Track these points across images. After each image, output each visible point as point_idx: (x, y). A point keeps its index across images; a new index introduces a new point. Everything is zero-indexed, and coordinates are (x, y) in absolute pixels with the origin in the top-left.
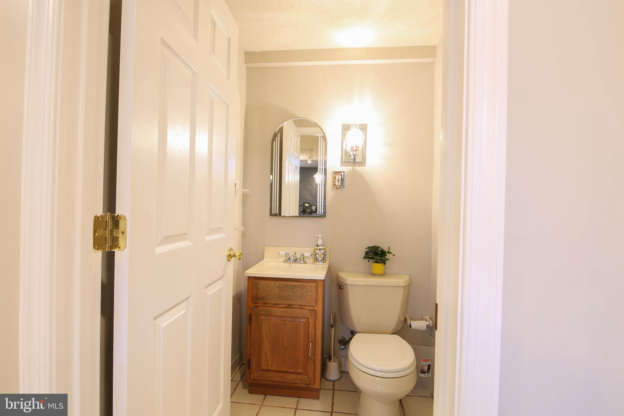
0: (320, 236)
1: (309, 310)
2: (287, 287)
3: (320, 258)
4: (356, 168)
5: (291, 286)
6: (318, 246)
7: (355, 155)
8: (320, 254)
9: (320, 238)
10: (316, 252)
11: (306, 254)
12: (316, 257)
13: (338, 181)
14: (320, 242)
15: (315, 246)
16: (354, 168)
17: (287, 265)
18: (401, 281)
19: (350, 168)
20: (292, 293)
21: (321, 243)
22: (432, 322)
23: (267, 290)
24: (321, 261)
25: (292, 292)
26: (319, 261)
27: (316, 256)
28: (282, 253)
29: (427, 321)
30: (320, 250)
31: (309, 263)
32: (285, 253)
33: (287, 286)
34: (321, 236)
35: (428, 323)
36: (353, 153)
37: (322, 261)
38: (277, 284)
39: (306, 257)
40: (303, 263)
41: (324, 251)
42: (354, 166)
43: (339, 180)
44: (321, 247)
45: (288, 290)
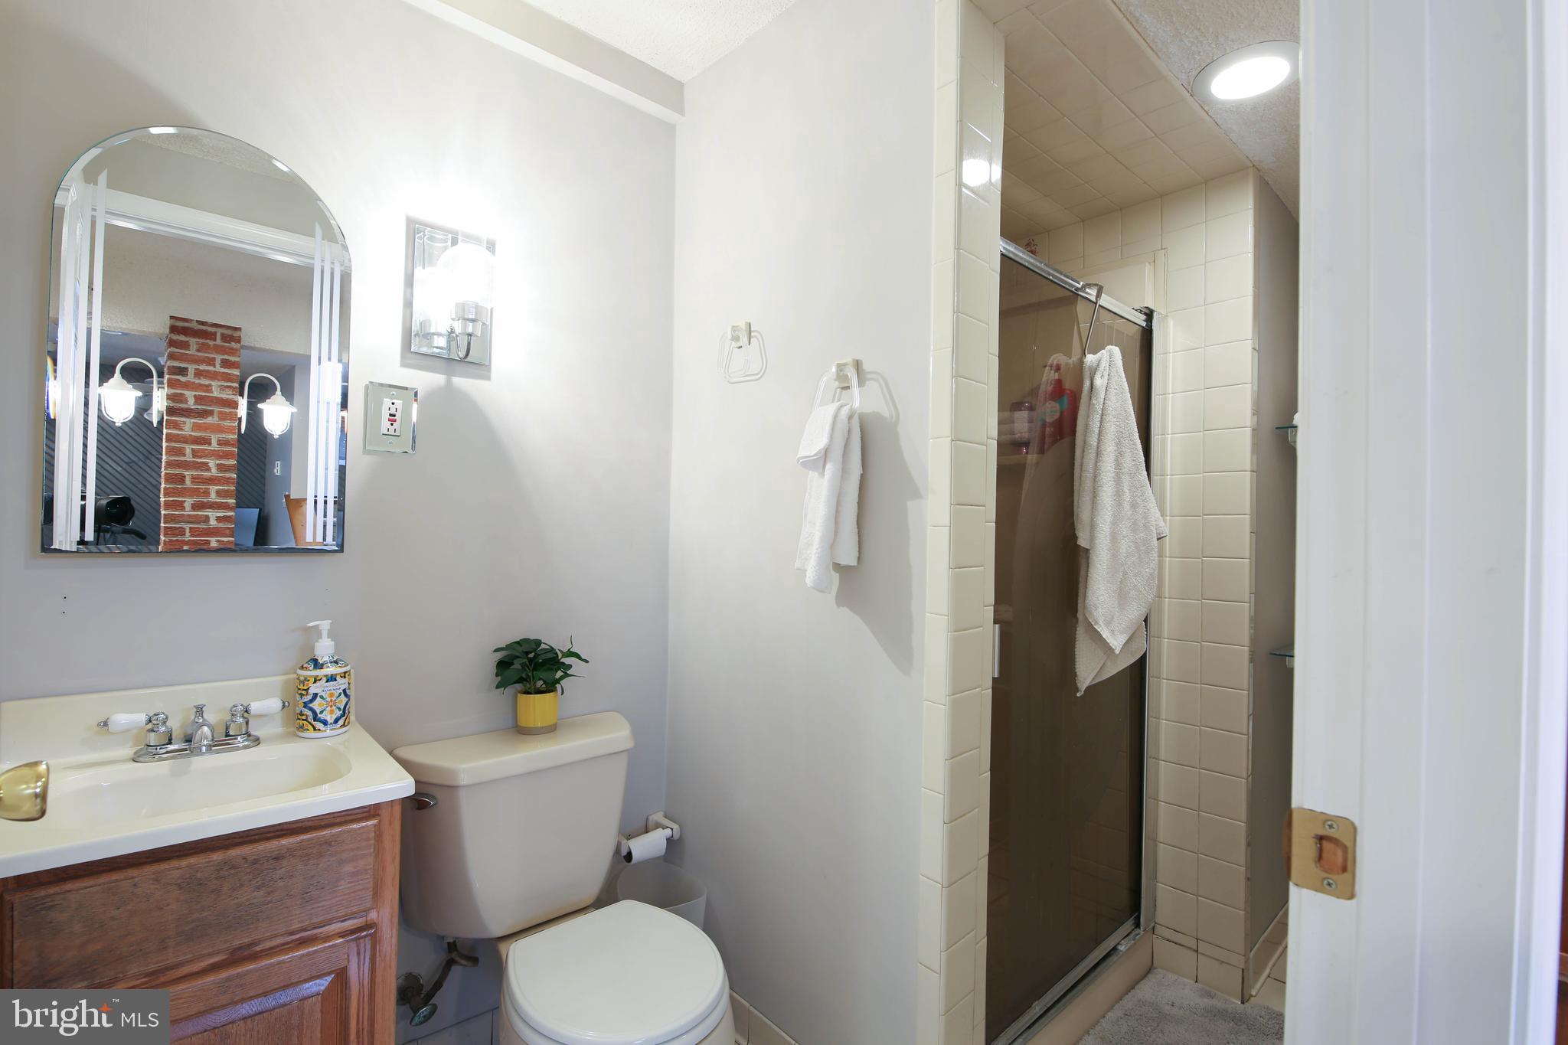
0: (325, 625)
1: (342, 935)
2: (232, 871)
3: (332, 712)
4: (459, 381)
5: (255, 862)
6: (317, 665)
7: (470, 335)
8: (332, 695)
9: (325, 634)
10: (312, 691)
11: (255, 707)
12: (311, 709)
13: (389, 420)
14: (324, 649)
15: (302, 668)
16: (449, 383)
17: (159, 769)
18: (617, 735)
19: (436, 379)
20: (261, 893)
21: (331, 651)
22: (678, 826)
23: (113, 918)
24: (336, 721)
25: (259, 888)
26: (325, 723)
27: (315, 705)
28: (129, 718)
29: (664, 827)
30: (331, 678)
31: (273, 739)
32: (142, 718)
33: (233, 867)
34: (328, 627)
35: (668, 832)
36: (465, 327)
37: (341, 722)
38: (176, 873)
39: (260, 716)
40: (246, 747)
41: (346, 680)
42: (449, 373)
43: (394, 416)
44: (331, 670)
45: (242, 885)
